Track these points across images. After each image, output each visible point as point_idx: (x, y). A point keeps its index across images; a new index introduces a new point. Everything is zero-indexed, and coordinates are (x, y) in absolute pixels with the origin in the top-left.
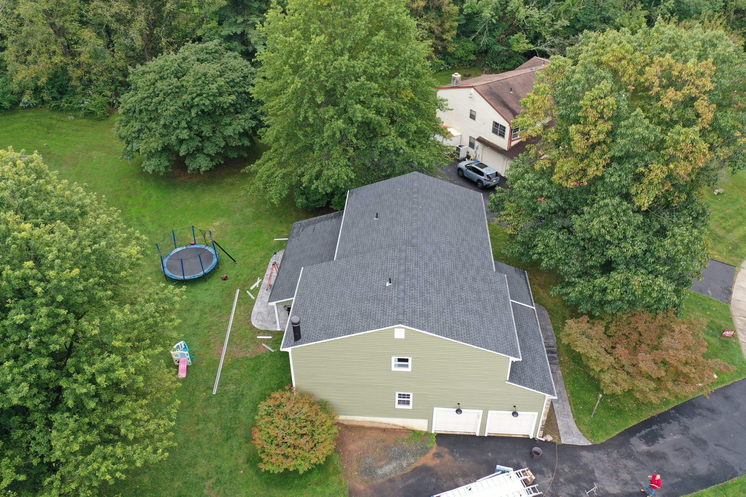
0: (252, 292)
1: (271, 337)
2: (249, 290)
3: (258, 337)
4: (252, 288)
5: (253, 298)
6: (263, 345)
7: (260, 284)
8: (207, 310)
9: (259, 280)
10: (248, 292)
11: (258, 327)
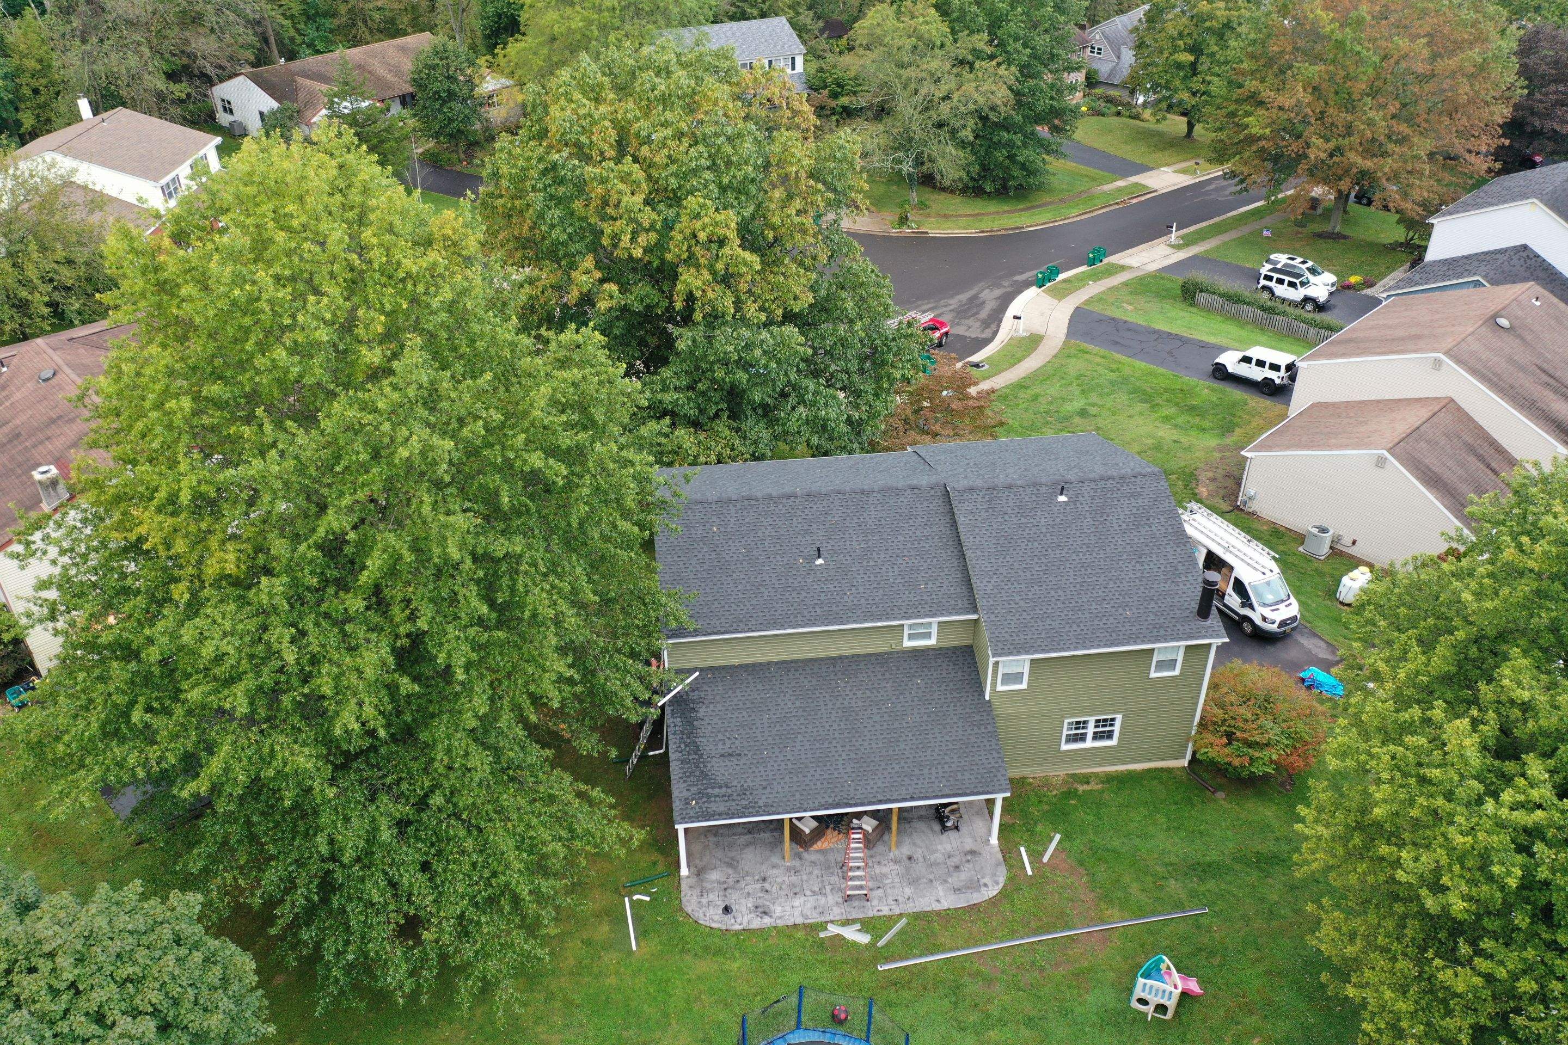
0: (877, 937)
1: (1022, 849)
2: (873, 944)
3: (1030, 872)
4: (864, 939)
5: (904, 921)
6: (1045, 859)
7: (847, 923)
8: (974, 1017)
9: (833, 930)
10: (880, 944)
11: (1002, 881)
